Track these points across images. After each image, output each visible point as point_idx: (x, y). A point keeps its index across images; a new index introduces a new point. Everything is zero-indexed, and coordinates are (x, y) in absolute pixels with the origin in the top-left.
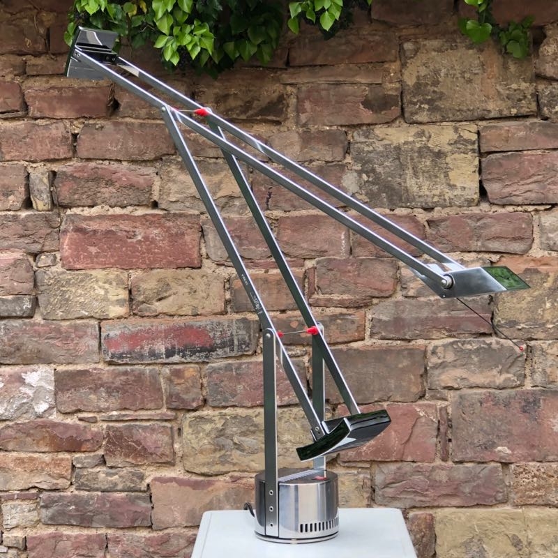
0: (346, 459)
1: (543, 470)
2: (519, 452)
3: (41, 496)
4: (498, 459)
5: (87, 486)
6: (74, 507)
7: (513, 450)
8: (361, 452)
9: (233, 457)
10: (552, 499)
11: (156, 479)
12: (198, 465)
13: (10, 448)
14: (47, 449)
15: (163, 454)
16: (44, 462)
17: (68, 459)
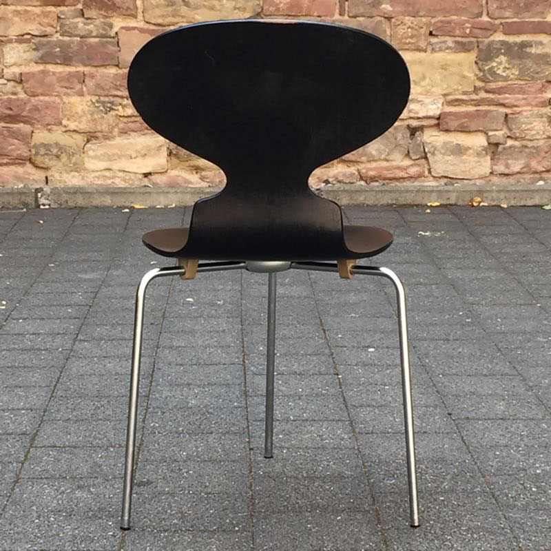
0: (267, 14)
1: (415, 23)
2: (398, 9)
3: (33, 41)
4: (382, 15)
5: (68, 32)
6: (58, 49)
7: (394, 8)
8: (279, 8)
9: (181, 11)
10: (422, 46)
11: (122, 28)
12: (154, 17)
13: (9, 3)
14: (38, 3)
15: (128, 8)
16: (36, 14)
17: (54, 12)
